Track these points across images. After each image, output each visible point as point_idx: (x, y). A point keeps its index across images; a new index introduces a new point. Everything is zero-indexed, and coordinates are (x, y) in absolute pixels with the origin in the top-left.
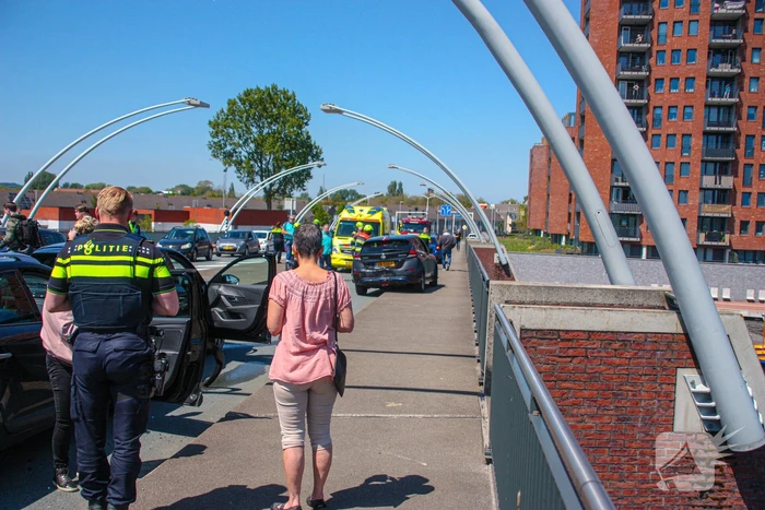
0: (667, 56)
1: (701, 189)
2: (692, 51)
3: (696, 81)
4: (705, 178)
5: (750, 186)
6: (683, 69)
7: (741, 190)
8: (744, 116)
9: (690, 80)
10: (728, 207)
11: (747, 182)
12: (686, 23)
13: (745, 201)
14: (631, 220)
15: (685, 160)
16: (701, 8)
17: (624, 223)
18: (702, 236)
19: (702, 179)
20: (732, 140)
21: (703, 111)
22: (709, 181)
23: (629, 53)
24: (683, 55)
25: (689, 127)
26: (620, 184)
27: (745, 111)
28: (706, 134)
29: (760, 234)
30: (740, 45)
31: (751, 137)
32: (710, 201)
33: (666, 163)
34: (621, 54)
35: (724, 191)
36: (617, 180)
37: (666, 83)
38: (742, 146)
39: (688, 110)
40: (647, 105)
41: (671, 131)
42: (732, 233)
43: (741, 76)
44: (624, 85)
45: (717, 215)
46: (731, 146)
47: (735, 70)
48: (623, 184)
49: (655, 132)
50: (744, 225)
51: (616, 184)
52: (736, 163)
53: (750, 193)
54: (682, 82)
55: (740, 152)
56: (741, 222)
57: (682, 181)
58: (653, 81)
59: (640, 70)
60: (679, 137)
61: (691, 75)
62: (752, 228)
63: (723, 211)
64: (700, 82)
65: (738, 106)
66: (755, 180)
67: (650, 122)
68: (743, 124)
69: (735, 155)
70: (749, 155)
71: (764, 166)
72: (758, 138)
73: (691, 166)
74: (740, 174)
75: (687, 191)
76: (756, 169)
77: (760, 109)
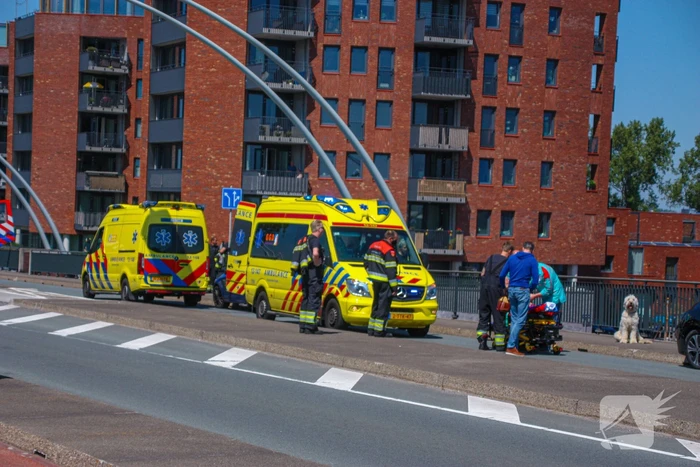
1: (413, 152)
4: (420, 130)
5: (492, 146)
7: (478, 153)
8: (483, 20)
10: (457, 185)
11: (487, 142)
13: (484, 177)
15: (384, 96)
18: (419, 237)
19: (415, 136)
20: (461, 62)
22: (428, 137)
25: (390, 32)
26: (267, 139)
27: (484, 10)
28: (419, 48)
29: (507, 233)
31: (492, 58)
32: (422, 173)
33: (351, 101)
35: (452, 155)
36: (263, 131)
38: (480, 73)
39: (387, 3)
41: (358, 41)
42: (466, 233)
45: (442, 199)
46: (461, 73)
48: (274, 139)
49: (329, 40)
50: (484, 215)
51: (261, 139)
52: (469, 105)
53: (491, 161)
55: (477, 85)
56: (479, 211)
57: (379, 135)
60: (372, 52)
62: (494, 221)
63: (450, 191)
66: (499, 137)
67: (320, 21)
68: (481, 33)
69: (468, 91)
70: (490, 90)
71: (512, 112)
72: (503, 60)
73: (395, 107)
74: (477, 126)
75: (388, 155)
76: (499, 116)
77: (506, 7)
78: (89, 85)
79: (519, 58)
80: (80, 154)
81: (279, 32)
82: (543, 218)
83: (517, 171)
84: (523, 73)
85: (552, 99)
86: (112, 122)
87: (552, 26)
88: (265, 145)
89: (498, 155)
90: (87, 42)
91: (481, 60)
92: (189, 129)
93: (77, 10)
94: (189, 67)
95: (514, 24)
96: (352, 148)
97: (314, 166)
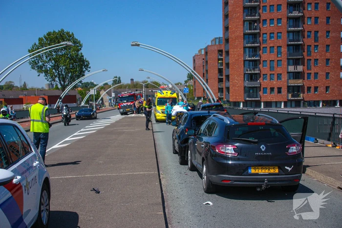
0: (268, 8)
1: (288, 72)
2: (279, 6)
3: (282, 20)
4: (289, 67)
5: (311, 70)
6: (275, 15)
7: (306, 72)
8: (306, 36)
9: (279, 20)
10: (301, 81)
11: (309, 68)
13: (309, 77)
14: (255, 89)
15: (279, 59)
17: (251, 91)
18: (290, 95)
20: (301, 47)
21: (286, 34)
22: (291, 69)
23: (249, 7)
24: (275, 8)
25: (280, 42)
26: (249, 72)
27: (306, 34)
28: (288, 45)
29: (316, 93)
31: (309, 46)
32: (292, 78)
33: (270, 61)
34: (245, 8)
35: (299, 73)
36: (247, 71)
37: (268, 21)
38: (306, 50)
39: (279, 34)
40: (259, 33)
41: (271, 45)
42: (304, 93)
43: (303, 17)
44: (247, 24)
45: (296, 85)
46: (301, 51)
47: (300, 14)
48: (251, 72)
49: (264, 46)
50: (309, 88)
51: (247, 72)
52: (303, 59)
53: (311, 73)
54: (275, 21)
55: (305, 54)
56: (308, 87)
57: (278, 69)
58: (261, 21)
59: (255, 16)
60: (275, 48)
61: (280, 17)
62: (312, 90)
63: (299, 82)
64: (284, 20)
65: (303, 31)
66: (312, 67)
67: (261, 41)
68: (305, 40)
69: (303, 55)
70: (309, 55)
71: (316, 60)
72: (313, 46)
73: (282, 61)
74: (306, 64)
75: (281, 74)
76: (312, 61)
77: (313, 32)
78: (220, 62)
79: (318, 45)
80: (219, 79)
81: (250, 45)
82: (327, 88)
83: (318, 75)
84: (319, 49)
85: (328, 55)
86: (222, 71)
87: (327, 36)
89: (312, 72)
90: (219, 51)
91: (306, 47)
92: (231, 72)
93: (217, 44)
94: (230, 56)
95: (316, 37)
96: (271, 73)
97: (262, 78)
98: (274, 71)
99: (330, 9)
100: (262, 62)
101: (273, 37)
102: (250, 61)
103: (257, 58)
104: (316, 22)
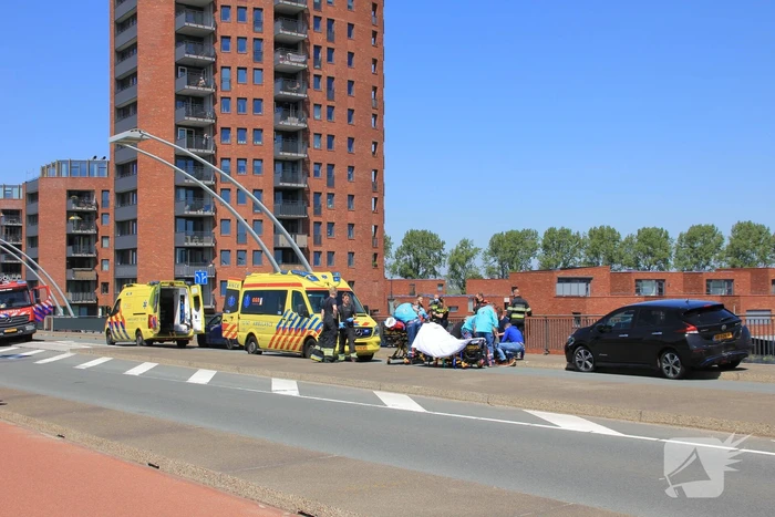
0: (233, 104)
1: (276, 249)
2: (258, 101)
3: (264, 134)
5: (320, 245)
6: (250, 120)
7: (313, 249)
8: (312, 173)
9: (258, 132)
11: (317, 241)
12: (250, 71)
13: (317, 261)
15: (257, 218)
16: (265, 57)
19: (277, 240)
20: (300, 198)
21: (272, 166)
22: (286, 239)
24: (249, 104)
25: (259, 182)
27: (312, 168)
30: (302, 100)
31: (318, 194)
33: (237, 221)
34: (179, 97)
36: (187, 240)
37: (234, 133)
38: (312, 203)
39: (258, 164)
40: (214, 157)
43: (306, 131)
44: (183, 133)
46: (301, 204)
47: (302, 125)
48: (194, 244)
49: (224, 186)
51: (186, 244)
52: (306, 221)
53: (320, 253)
54: (250, 133)
55: (311, 210)
58: (219, 130)
59: (204, 117)
61: (259, 127)
64: (269, 135)
65: (305, 161)
66: (324, 240)
67: (218, 175)
68: (311, 180)
69: (306, 213)
70: (317, 212)
71: (331, 225)
72: (324, 196)
73: (264, 223)
74: (312, 234)
75: (261, 251)
76: (324, 228)
77: (324, 167)
78: (72, 218)
79: (333, 195)
80: (68, 258)
83: (335, 258)
84: (335, 202)
85: (352, 217)
86: (87, 240)
87: (350, 176)
88: (187, 248)
89: (324, 249)
90: (70, 193)
91: (312, 196)
92: (141, 241)
94: (140, 204)
95: (330, 175)
96: (240, 248)
97: (218, 259)
98: (246, 244)
99: (354, 121)
100: (218, 222)
101: (243, 169)
102: (188, 218)
103: (208, 213)
104: (330, 145)
